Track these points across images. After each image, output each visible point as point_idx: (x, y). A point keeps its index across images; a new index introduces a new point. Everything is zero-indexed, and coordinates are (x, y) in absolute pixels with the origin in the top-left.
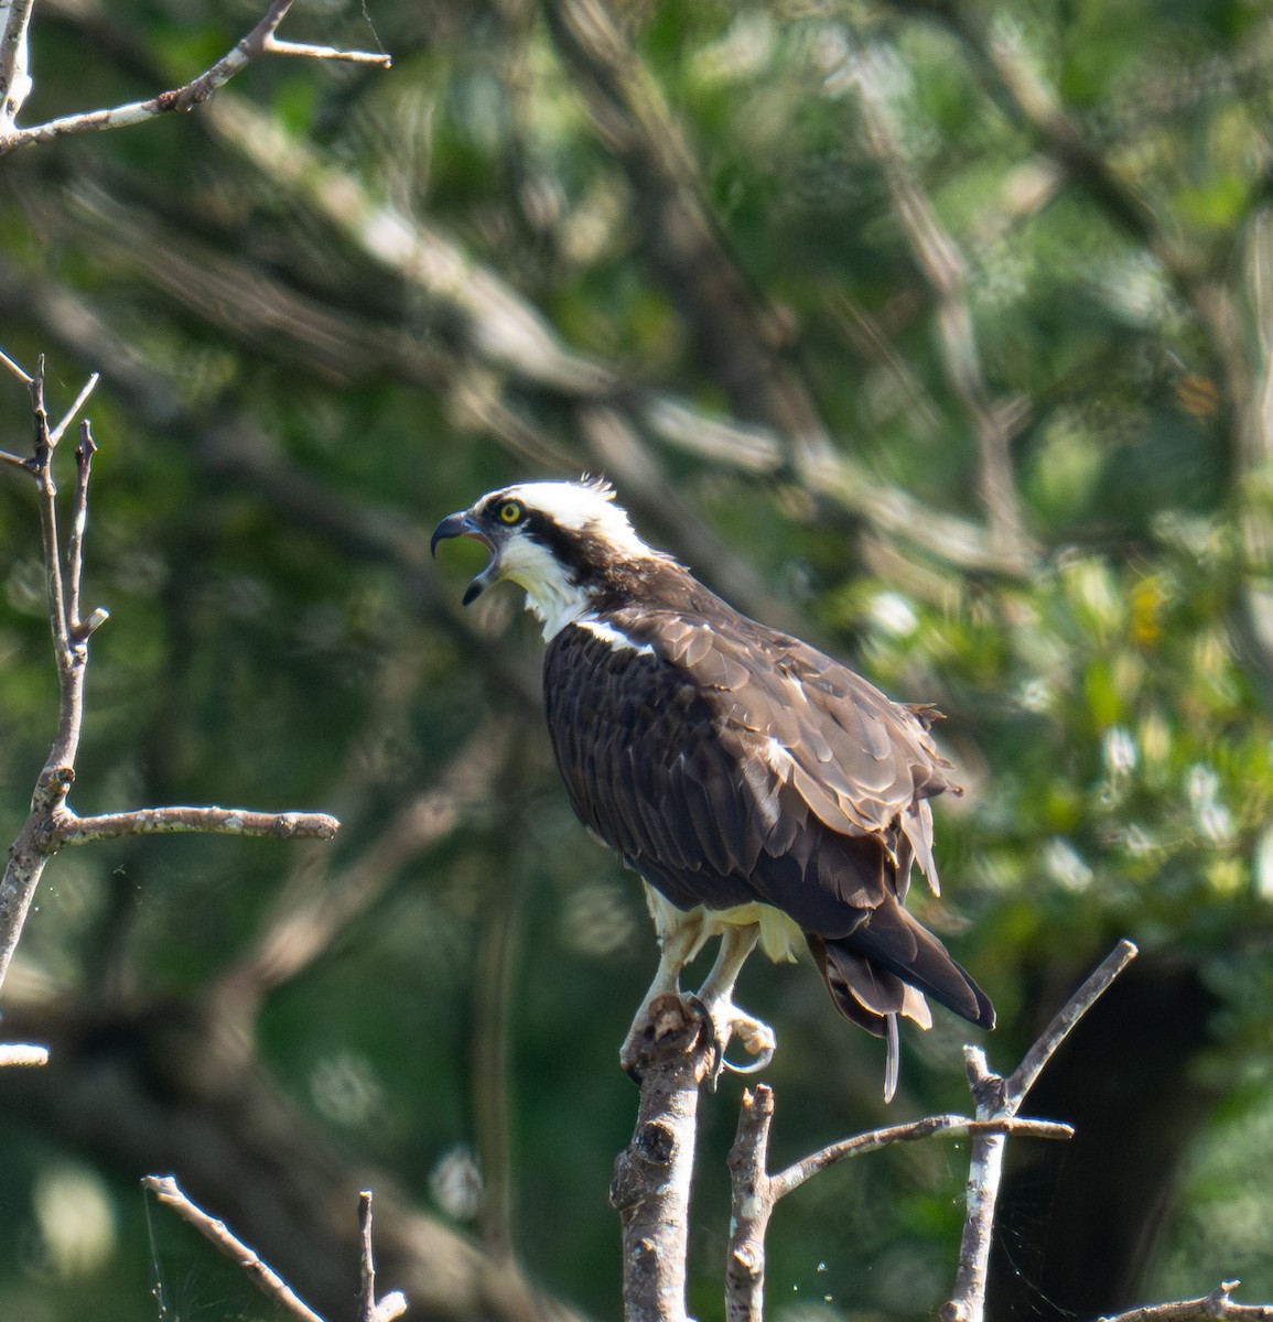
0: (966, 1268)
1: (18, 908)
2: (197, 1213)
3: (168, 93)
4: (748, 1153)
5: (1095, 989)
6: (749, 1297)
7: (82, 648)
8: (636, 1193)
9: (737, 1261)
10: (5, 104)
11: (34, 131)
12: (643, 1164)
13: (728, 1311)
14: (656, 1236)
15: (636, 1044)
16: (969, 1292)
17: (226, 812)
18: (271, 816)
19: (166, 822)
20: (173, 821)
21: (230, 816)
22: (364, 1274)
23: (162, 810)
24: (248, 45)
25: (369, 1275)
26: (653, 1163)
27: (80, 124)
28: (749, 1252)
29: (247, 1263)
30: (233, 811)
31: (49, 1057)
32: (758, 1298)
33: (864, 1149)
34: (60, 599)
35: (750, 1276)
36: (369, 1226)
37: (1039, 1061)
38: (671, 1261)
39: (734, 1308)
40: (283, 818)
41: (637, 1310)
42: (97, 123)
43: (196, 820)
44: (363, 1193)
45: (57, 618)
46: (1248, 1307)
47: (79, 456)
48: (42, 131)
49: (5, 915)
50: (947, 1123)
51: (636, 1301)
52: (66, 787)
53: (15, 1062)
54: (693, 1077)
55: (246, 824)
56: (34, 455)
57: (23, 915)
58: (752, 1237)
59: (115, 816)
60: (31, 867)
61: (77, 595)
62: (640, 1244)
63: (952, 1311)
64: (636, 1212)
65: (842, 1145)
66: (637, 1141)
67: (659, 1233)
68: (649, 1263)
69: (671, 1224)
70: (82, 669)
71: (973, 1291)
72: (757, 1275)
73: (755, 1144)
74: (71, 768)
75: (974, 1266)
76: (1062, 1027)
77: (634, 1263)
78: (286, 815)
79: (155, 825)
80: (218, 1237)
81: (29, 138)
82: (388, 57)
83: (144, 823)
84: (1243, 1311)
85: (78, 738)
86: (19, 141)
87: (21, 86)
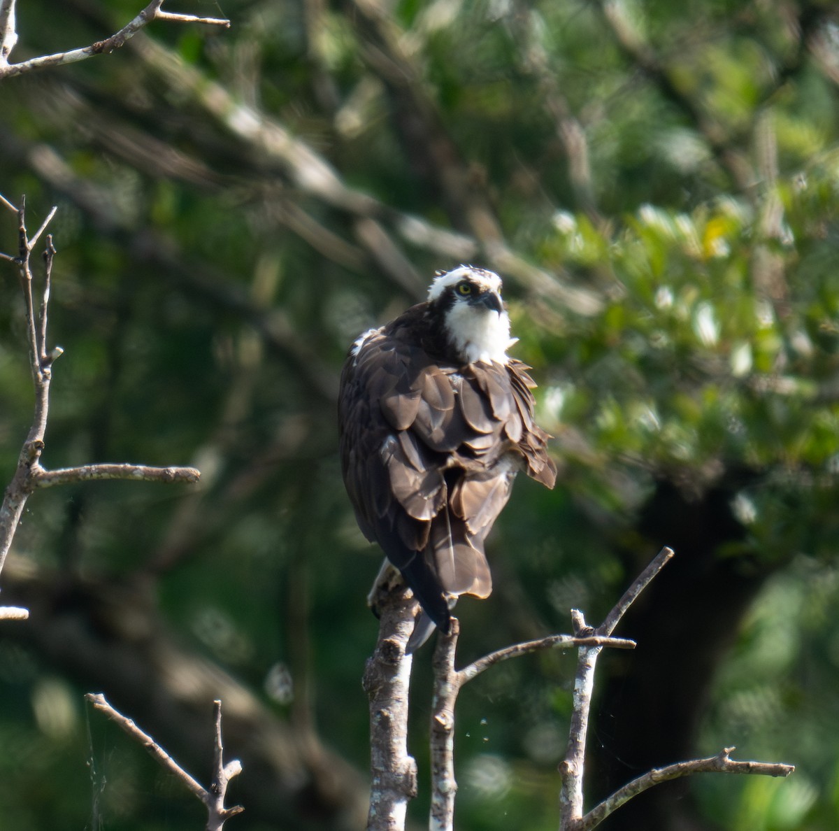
0: (573, 741)
1: (11, 525)
2: (117, 714)
3: (98, 43)
4: (443, 658)
5: (649, 576)
6: (444, 743)
7: (48, 370)
8: (378, 682)
9: (437, 722)
10: (2, 50)
11: (19, 66)
12: (382, 665)
13: (432, 752)
14: (390, 708)
15: (378, 594)
16: (575, 756)
17: (134, 467)
18: (161, 469)
19: (99, 473)
20: (102, 472)
21: (136, 469)
22: (216, 750)
23: (96, 466)
24: (145, 14)
25: (220, 750)
26: (388, 664)
27: (46, 61)
28: (444, 717)
29: (147, 744)
30: (137, 467)
31: (29, 615)
32: (450, 744)
33: (512, 655)
34: (35, 341)
35: (445, 730)
36: (219, 721)
37: (616, 618)
38: (398, 723)
39: (435, 750)
40: (168, 470)
41: (378, 752)
42: (56, 60)
43: (116, 471)
44: (216, 701)
45: (33, 352)
46: (740, 763)
47: (45, 257)
48: (24, 65)
49: (3, 528)
50: (561, 639)
51: (378, 745)
52: (39, 453)
53: (10, 617)
54: (411, 613)
55: (146, 474)
56: (19, 255)
57: (14, 529)
58: (446, 707)
59: (68, 470)
60: (18, 501)
61: (44, 339)
62: (380, 713)
63: (566, 766)
64: (378, 693)
65: (499, 653)
66: (378, 651)
67: (391, 706)
68: (386, 724)
69: (398, 700)
70: (48, 383)
71: (577, 755)
72: (449, 730)
73: (447, 651)
74: (42, 441)
75: (578, 740)
76: (629, 598)
77: (376, 724)
78: (169, 468)
79: (92, 474)
80: (130, 729)
81: (16, 69)
82: (229, 21)
83: (85, 474)
84: (737, 765)
85: (46, 424)
86: (10, 72)
87: (11, 39)
